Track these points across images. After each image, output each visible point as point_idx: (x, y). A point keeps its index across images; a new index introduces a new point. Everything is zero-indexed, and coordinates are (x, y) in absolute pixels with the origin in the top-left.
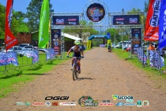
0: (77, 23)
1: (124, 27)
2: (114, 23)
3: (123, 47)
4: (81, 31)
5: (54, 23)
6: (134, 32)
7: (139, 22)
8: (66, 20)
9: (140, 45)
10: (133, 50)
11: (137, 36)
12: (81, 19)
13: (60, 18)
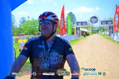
0: (86, 24)
1: (106, 25)
2: (102, 24)
3: (106, 34)
4: (88, 28)
5: (77, 25)
6: (110, 27)
7: (112, 23)
8: (82, 23)
9: (113, 33)
10: (110, 35)
11: (111, 29)
12: (88, 23)
13: (79, 23)
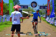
4: (29, 11)
6: (47, 12)
9: (48, 16)
10: (46, 18)
